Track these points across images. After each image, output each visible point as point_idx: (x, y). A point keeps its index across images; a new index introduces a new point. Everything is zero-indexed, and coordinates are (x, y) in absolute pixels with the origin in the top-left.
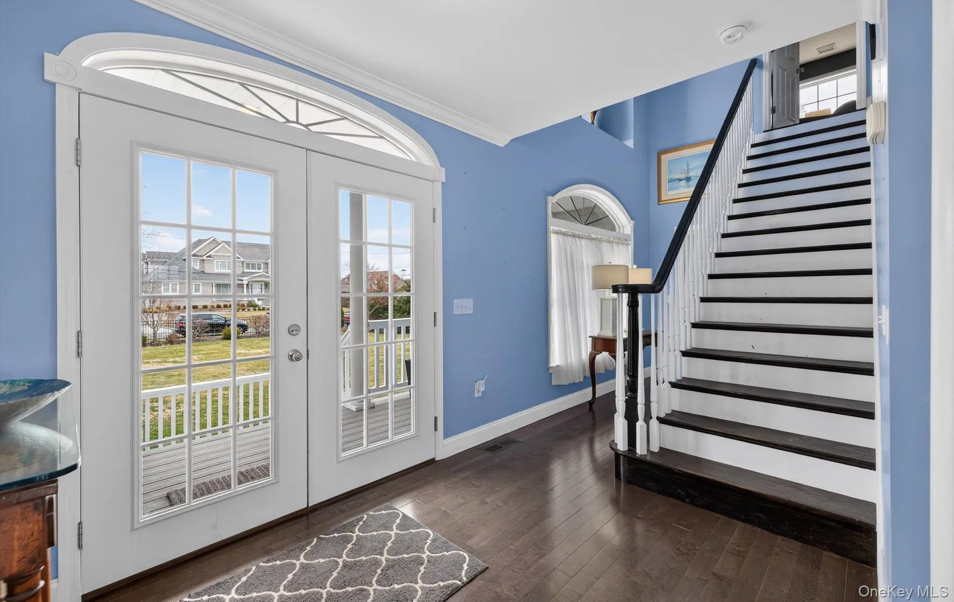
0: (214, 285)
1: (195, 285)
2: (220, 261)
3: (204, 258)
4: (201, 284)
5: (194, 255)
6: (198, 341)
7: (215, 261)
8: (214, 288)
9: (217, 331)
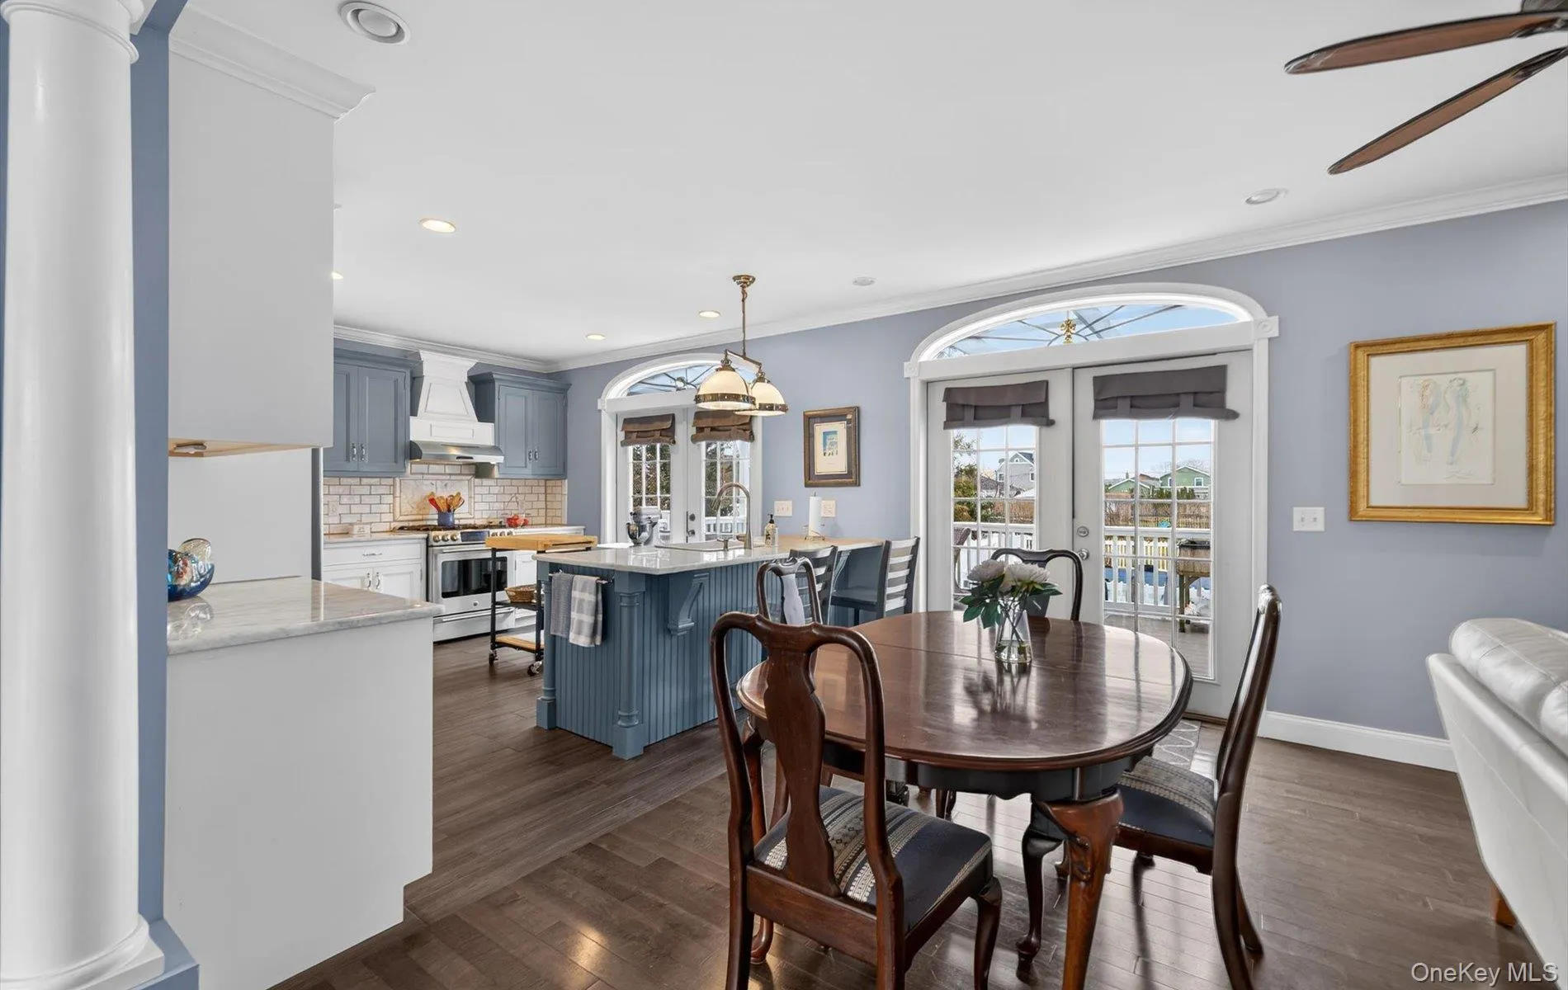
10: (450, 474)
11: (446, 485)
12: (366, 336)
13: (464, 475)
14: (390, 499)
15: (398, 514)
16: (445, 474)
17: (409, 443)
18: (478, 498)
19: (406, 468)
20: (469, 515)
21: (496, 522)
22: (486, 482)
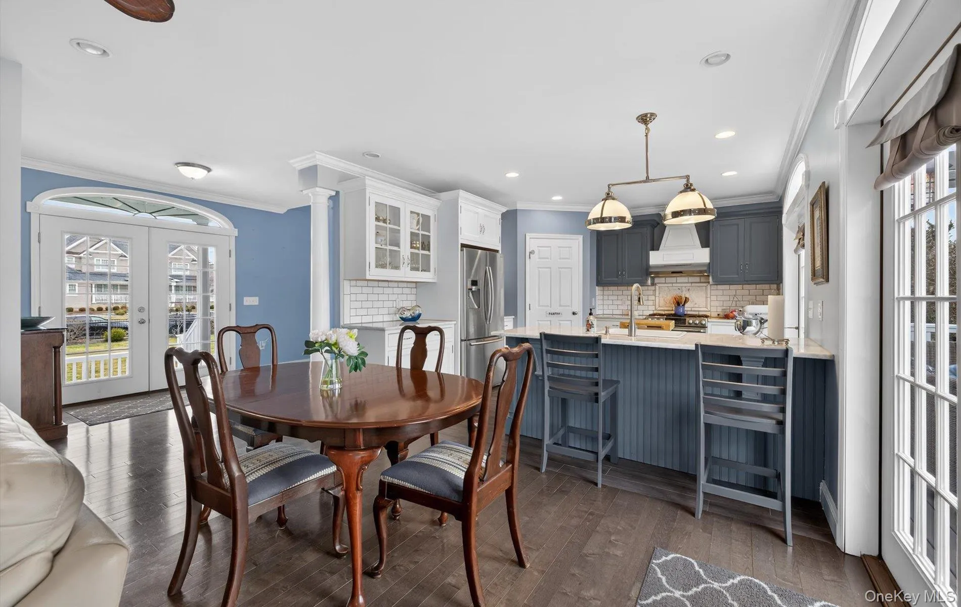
0: (94, 286)
1: (70, 285)
2: (101, 259)
3: (82, 255)
4: (77, 285)
5: (69, 252)
6: (75, 344)
7: (95, 259)
8: (93, 289)
9: (97, 334)
10: (692, 283)
11: (689, 290)
12: (641, 211)
13: (702, 282)
14: (653, 298)
15: (657, 306)
16: (688, 283)
17: (648, 266)
18: (714, 298)
19: (647, 280)
20: (706, 309)
21: (722, 314)
22: (719, 287)
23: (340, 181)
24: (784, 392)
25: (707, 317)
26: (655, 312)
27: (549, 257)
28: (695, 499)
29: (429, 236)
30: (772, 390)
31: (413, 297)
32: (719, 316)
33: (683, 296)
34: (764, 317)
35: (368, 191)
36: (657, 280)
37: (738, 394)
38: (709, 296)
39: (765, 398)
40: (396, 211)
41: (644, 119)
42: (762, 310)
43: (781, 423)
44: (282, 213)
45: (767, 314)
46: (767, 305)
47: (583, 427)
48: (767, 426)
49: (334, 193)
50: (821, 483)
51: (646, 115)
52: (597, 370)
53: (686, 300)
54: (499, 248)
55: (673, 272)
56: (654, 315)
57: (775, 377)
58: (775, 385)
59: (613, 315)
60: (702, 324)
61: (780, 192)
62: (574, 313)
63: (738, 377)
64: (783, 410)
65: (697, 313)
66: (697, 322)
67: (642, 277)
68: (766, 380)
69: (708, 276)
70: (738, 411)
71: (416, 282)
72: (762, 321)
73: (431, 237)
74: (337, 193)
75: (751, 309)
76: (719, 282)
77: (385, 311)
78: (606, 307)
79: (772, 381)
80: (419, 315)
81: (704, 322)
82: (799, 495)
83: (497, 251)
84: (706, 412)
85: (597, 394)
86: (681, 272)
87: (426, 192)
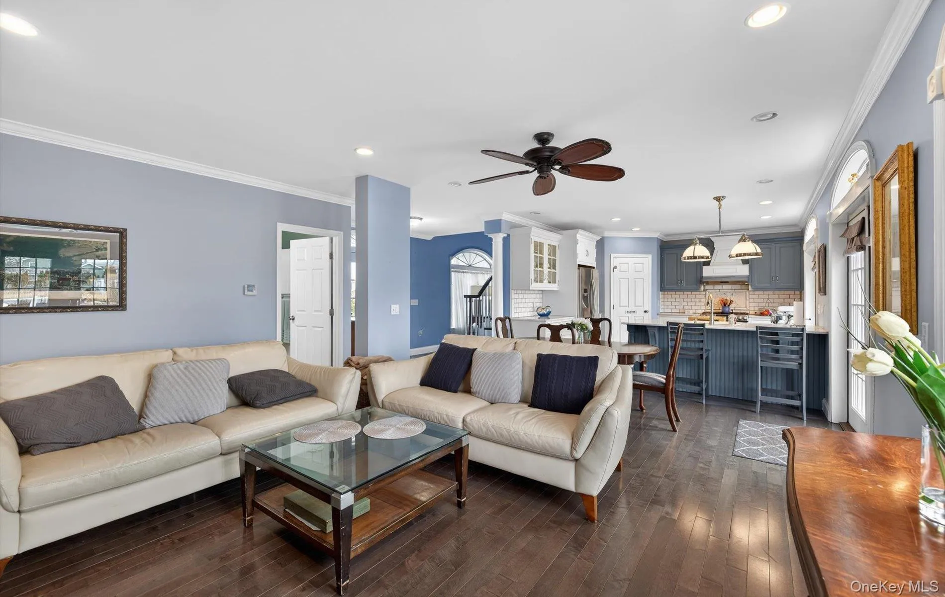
10: (735, 290)
13: (743, 289)
16: (732, 289)
17: (702, 277)
18: (752, 300)
19: (700, 287)
20: (745, 309)
21: (759, 313)
22: (756, 293)
23: (511, 228)
24: (802, 349)
25: (747, 314)
26: (706, 311)
27: (627, 271)
28: (755, 406)
29: (555, 260)
30: (795, 348)
31: (540, 300)
32: (756, 314)
33: (728, 299)
34: (792, 314)
35: (532, 234)
36: (707, 287)
37: (777, 351)
38: (748, 299)
39: (792, 352)
40: (541, 244)
41: (718, 199)
42: (791, 309)
43: (801, 364)
44: (430, 239)
45: (793, 312)
46: (793, 305)
47: (685, 377)
48: (793, 365)
49: (506, 235)
50: (823, 400)
51: (719, 197)
52: (702, 341)
53: (731, 302)
54: (595, 266)
55: (721, 282)
56: (705, 313)
57: (798, 342)
58: (797, 346)
59: (664, 312)
60: (744, 319)
61: (802, 226)
62: (645, 312)
63: (777, 342)
64: (801, 358)
65: (739, 311)
66: (741, 318)
67: (696, 285)
68: (793, 343)
69: (748, 284)
70: (778, 359)
71: (542, 290)
72: (789, 317)
73: (557, 261)
74: (508, 235)
75: (782, 309)
76: (756, 289)
77: (528, 310)
78: (666, 307)
79: (797, 343)
80: (549, 313)
81: (745, 318)
82: (811, 407)
83: (594, 268)
84: (761, 361)
85: (702, 355)
86: (728, 282)
87: (551, 229)
